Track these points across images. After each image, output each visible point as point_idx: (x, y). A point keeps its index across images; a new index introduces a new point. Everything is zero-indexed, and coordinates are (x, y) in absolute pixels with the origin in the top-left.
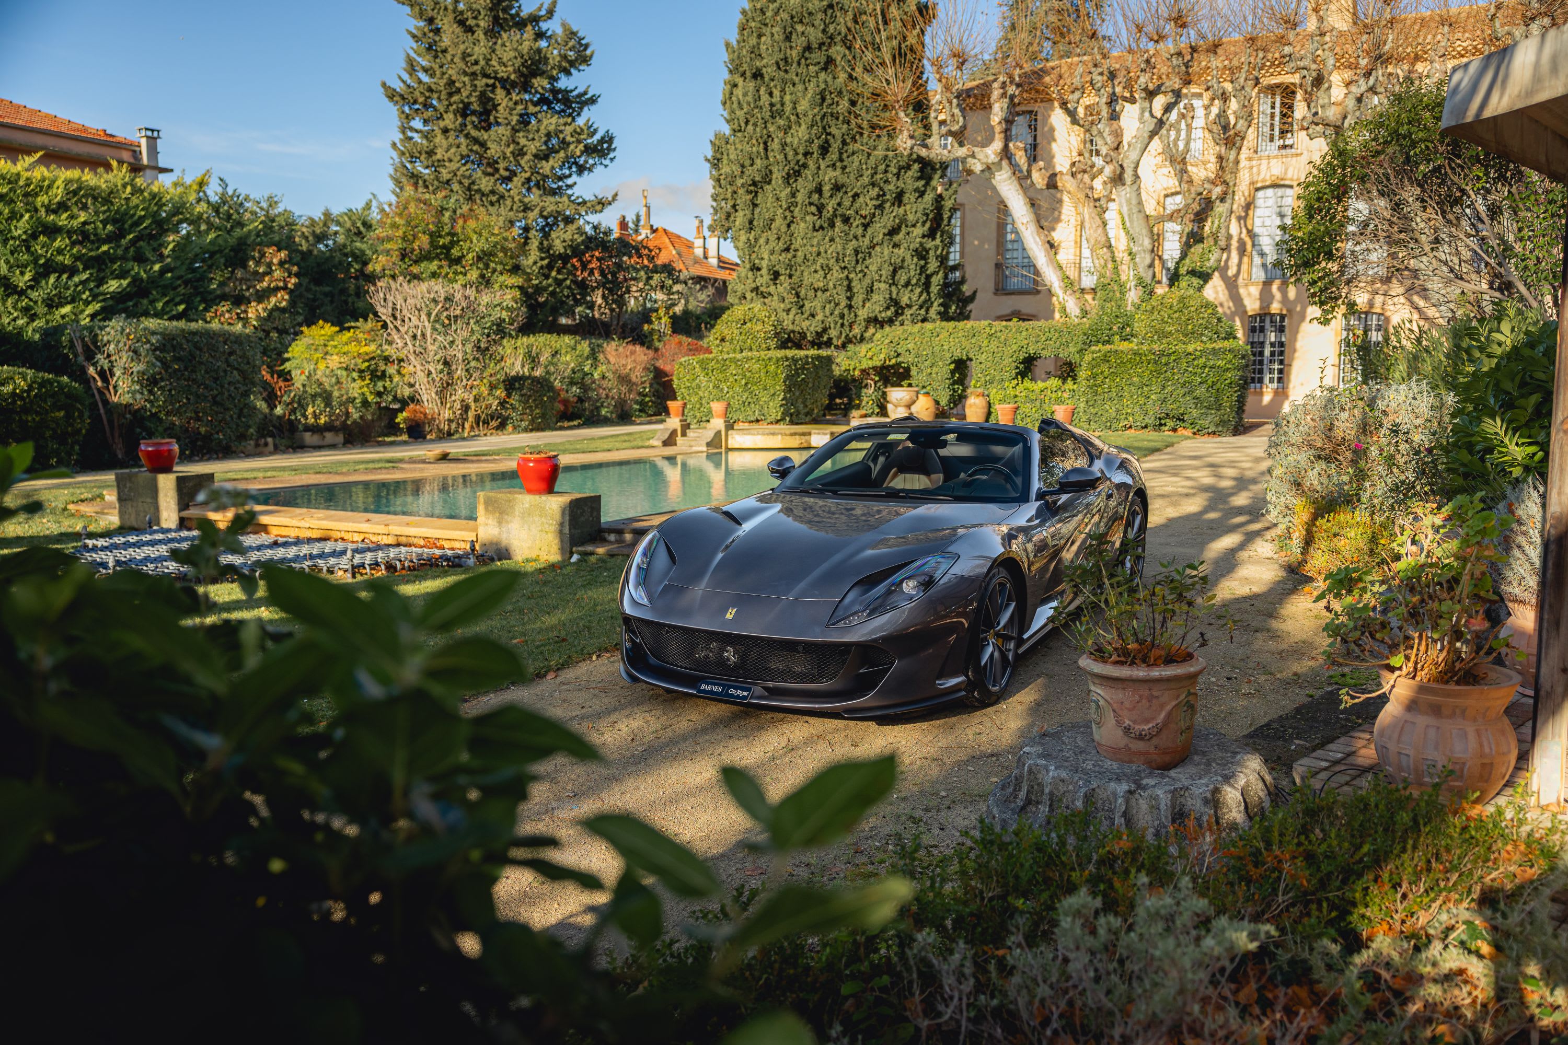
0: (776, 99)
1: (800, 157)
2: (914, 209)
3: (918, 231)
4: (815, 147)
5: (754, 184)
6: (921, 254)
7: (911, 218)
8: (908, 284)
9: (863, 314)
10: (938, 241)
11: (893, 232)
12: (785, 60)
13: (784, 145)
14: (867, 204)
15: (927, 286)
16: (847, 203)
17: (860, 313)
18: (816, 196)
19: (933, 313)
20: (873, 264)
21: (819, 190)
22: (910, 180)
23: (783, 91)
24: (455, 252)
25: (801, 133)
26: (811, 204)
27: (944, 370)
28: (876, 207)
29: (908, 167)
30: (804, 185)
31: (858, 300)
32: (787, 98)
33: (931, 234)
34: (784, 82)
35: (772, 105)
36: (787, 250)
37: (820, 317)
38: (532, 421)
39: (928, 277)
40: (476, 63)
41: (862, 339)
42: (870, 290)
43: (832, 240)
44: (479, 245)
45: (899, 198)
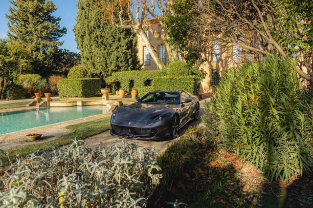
0: (87, 14)
1: (93, 29)
2: (123, 42)
3: (125, 48)
4: (96, 26)
5: (82, 36)
6: (125, 53)
7: (122, 45)
8: (121, 61)
9: (110, 69)
10: (130, 51)
11: (117, 48)
12: (89, 4)
13: (88, 26)
14: (110, 41)
15: (127, 62)
16: (105, 40)
17: (109, 68)
18: (96, 39)
19: (129, 68)
20: (112, 56)
21: (97, 37)
22: (122, 35)
23: (89, 12)
24: (8, 53)
25: (92, 23)
26: (95, 41)
27: (127, 83)
28: (112, 42)
29: (122, 32)
30: (93, 36)
31: (109, 65)
32: (90, 14)
33: (128, 49)
34: (89, 10)
35: (85, 15)
36: (91, 52)
37: (99, 70)
38: (13, 97)
39: (128, 60)
40: (24, 8)
41: (111, 75)
42: (111, 63)
43: (101, 50)
44: (14, 51)
45: (119, 40)
